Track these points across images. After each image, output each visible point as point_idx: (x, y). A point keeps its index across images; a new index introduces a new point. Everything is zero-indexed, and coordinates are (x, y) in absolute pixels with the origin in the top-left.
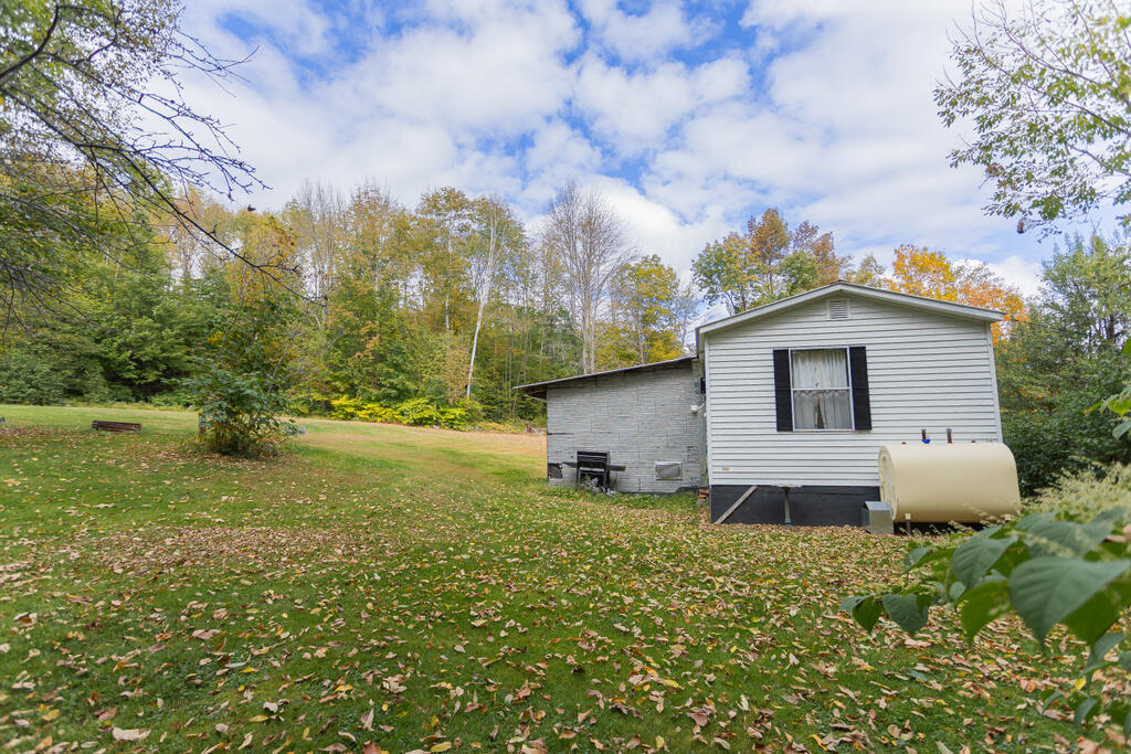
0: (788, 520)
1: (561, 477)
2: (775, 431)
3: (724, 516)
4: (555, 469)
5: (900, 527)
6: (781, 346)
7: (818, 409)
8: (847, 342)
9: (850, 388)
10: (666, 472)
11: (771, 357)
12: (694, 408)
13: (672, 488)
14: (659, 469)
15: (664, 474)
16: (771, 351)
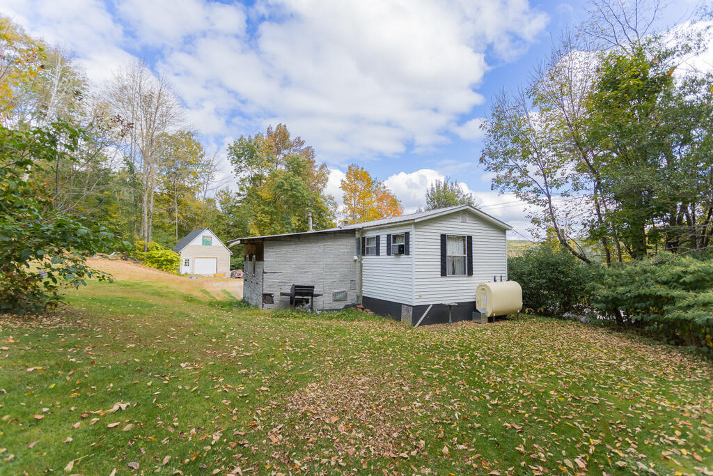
0: (450, 321)
1: (273, 302)
2: (440, 276)
3: (419, 322)
4: (269, 297)
5: (491, 319)
6: (444, 232)
7: (453, 265)
8: (466, 234)
9: (466, 255)
10: (339, 297)
11: (440, 238)
12: (356, 258)
13: (341, 305)
14: (335, 295)
15: (337, 297)
16: (439, 235)
